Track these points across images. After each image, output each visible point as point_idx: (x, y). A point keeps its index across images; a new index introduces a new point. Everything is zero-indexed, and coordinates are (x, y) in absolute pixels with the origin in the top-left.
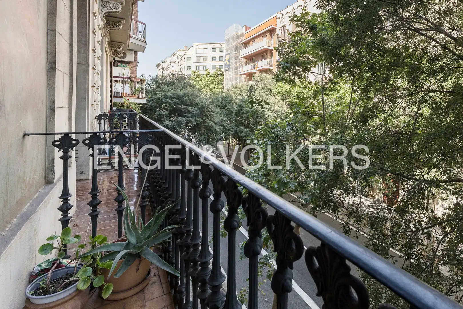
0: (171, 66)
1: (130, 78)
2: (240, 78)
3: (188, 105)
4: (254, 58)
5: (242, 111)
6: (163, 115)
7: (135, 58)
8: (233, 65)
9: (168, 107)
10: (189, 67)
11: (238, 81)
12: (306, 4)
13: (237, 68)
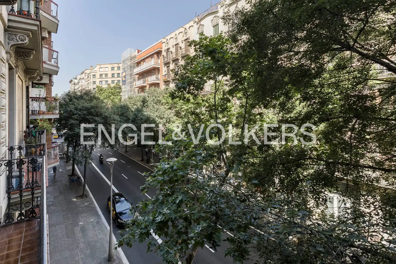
0: (80, 82)
1: (45, 98)
2: (134, 91)
3: (94, 116)
4: (145, 74)
5: (137, 119)
6: (74, 124)
7: (50, 80)
8: (128, 81)
9: (77, 117)
10: (95, 83)
11: (132, 93)
12: (186, 31)
13: (131, 83)
